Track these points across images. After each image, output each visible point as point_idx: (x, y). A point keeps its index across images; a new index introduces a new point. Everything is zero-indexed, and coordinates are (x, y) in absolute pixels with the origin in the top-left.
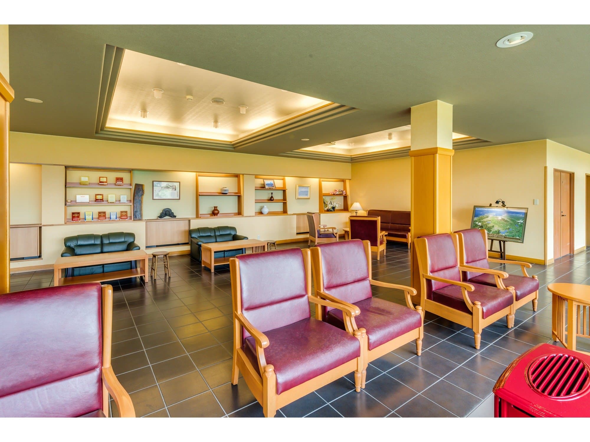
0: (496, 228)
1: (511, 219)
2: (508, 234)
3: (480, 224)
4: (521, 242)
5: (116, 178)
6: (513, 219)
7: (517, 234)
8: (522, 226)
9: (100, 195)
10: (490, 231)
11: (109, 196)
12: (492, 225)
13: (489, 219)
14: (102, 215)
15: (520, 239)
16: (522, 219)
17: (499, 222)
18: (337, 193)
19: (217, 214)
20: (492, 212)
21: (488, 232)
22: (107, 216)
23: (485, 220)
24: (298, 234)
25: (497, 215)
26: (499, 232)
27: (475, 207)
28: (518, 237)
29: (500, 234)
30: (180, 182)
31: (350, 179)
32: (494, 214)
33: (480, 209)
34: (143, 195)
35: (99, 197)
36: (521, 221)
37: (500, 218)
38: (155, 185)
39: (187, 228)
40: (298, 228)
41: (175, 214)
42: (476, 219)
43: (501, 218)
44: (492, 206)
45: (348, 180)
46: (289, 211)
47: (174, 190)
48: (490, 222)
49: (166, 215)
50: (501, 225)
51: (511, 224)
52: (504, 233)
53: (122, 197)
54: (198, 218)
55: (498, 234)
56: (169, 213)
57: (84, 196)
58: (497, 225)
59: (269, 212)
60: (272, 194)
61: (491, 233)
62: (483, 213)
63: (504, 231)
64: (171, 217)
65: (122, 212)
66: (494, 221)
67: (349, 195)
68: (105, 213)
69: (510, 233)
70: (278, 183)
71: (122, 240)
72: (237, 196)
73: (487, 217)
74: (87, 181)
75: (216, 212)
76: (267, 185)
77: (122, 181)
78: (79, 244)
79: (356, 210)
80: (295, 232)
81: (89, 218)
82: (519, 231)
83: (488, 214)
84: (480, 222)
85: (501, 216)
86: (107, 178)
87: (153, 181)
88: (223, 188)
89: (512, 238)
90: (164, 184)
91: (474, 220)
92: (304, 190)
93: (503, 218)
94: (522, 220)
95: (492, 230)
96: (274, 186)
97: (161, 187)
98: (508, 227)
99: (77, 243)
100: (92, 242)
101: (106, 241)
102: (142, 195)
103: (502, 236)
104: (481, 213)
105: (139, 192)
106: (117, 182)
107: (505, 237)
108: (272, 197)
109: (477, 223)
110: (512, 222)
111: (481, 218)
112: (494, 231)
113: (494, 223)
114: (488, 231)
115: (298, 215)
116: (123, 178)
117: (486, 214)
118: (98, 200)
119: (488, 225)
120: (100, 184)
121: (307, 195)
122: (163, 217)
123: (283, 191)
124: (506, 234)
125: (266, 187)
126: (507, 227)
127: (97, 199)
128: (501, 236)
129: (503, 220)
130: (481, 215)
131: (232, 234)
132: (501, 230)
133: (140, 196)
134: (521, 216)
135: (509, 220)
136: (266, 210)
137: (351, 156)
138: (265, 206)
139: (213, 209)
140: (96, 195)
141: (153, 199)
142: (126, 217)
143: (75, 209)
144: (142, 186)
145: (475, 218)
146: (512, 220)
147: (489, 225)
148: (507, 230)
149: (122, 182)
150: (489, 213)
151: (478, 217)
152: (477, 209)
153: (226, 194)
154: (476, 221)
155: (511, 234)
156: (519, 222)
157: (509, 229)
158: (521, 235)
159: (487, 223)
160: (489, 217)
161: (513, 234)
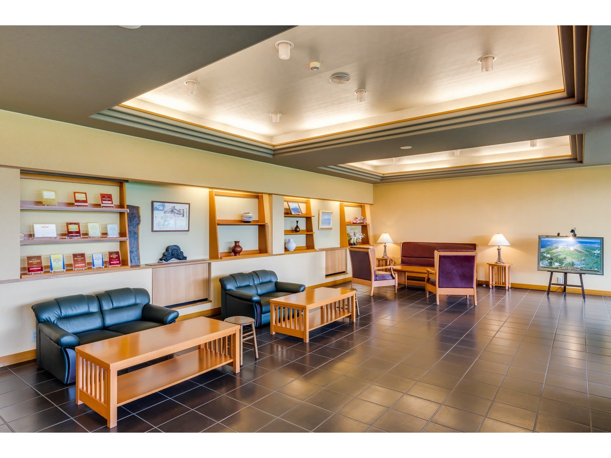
0: (569, 260)
1: (585, 249)
2: (584, 266)
3: (548, 256)
4: (601, 274)
5: (101, 194)
6: (587, 249)
7: (595, 265)
8: (599, 257)
9: (75, 224)
10: (563, 263)
11: (90, 225)
12: (564, 257)
13: (558, 250)
14: (80, 259)
15: (599, 271)
16: (599, 249)
17: (571, 254)
18: (359, 222)
19: (239, 252)
20: (562, 242)
21: (560, 265)
22: (87, 261)
23: (554, 251)
24: (327, 276)
25: (568, 246)
26: (573, 264)
27: (540, 237)
28: (596, 269)
29: (575, 266)
30: (189, 204)
31: (372, 203)
32: (565, 244)
33: (547, 239)
34: (140, 224)
35: (73, 228)
36: (597, 252)
37: (572, 249)
38: (156, 208)
39: (206, 276)
40: (327, 268)
41: (185, 255)
42: (543, 250)
43: (574, 248)
44: (560, 236)
45: (369, 205)
46: (317, 247)
47: (182, 216)
48: (561, 253)
49: (173, 256)
50: (575, 256)
51: (586, 255)
52: (579, 265)
53: (109, 227)
54: (218, 258)
55: (572, 266)
56: (177, 253)
57: (46, 225)
58: (570, 256)
59: (296, 247)
60: (297, 223)
61: (564, 265)
62: (552, 243)
63: (579, 263)
64: (180, 259)
65: (110, 253)
66: (565, 252)
67: (370, 225)
68: (83, 255)
69: (586, 265)
70: (303, 208)
71: (132, 301)
72: (258, 226)
73: (557, 248)
74: (54, 200)
75: (239, 249)
76: (294, 209)
77: (111, 200)
78: (64, 316)
79: (385, 243)
80: (324, 273)
81: (57, 265)
82: (596, 263)
83: (557, 244)
84: (548, 253)
85: (574, 246)
86: (86, 193)
87: (153, 202)
88: (245, 213)
89: (590, 270)
90: (168, 206)
91: (541, 252)
92: (327, 218)
93: (576, 248)
94: (599, 251)
95: (565, 262)
96: (300, 211)
97: (163, 212)
98: (584, 258)
99: (61, 312)
100: (83, 309)
101: (106, 306)
102: (138, 224)
103: (578, 269)
104: (549, 243)
105: (133, 220)
106: (104, 202)
107: (581, 270)
108: (297, 227)
109: (545, 254)
110: (587, 253)
111: (550, 249)
112: (567, 263)
113: (566, 254)
114: (560, 263)
115: (327, 250)
116: (111, 195)
117: (554, 245)
118: (71, 232)
119: (558, 257)
120: (76, 204)
121: (329, 224)
122: (169, 259)
123: (305, 218)
124: (582, 266)
125: (292, 213)
126: (582, 258)
127: (70, 230)
128: (576, 268)
129: (577, 251)
130: (549, 245)
131: (272, 282)
132: (575, 261)
133: (136, 226)
134: (597, 246)
135: (583, 251)
136: (293, 246)
137: (383, 174)
138: (292, 240)
139: (234, 244)
140: (68, 224)
141: (152, 231)
142: (118, 262)
143: (34, 250)
144: (137, 208)
145: (541, 249)
146: (586, 251)
147: (560, 257)
148: (582, 261)
149: (111, 202)
150: (559, 243)
151: (545, 249)
152: (542, 239)
153: (249, 222)
154: (544, 253)
155: (588, 266)
156: (595, 252)
157: (584, 260)
158: (600, 267)
159: (557, 254)
160: (559, 248)
161: (591, 266)
